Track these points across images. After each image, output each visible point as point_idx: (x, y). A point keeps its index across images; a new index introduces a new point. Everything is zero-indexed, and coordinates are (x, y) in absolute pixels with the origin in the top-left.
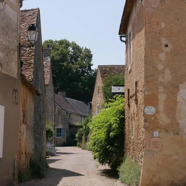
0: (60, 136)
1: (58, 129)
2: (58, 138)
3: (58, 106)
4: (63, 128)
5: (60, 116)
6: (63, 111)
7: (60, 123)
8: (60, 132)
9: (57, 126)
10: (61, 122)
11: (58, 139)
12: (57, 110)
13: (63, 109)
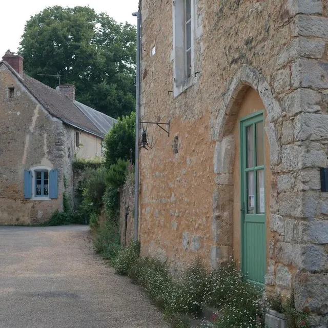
0: (46, 193)
1: (38, 174)
2: (39, 198)
3: (39, 105)
4: (53, 171)
5: (45, 135)
6: (55, 119)
7: (46, 156)
8: (46, 182)
9: (36, 163)
10: (49, 153)
11: (40, 202)
12: (38, 118)
13: (53, 115)
